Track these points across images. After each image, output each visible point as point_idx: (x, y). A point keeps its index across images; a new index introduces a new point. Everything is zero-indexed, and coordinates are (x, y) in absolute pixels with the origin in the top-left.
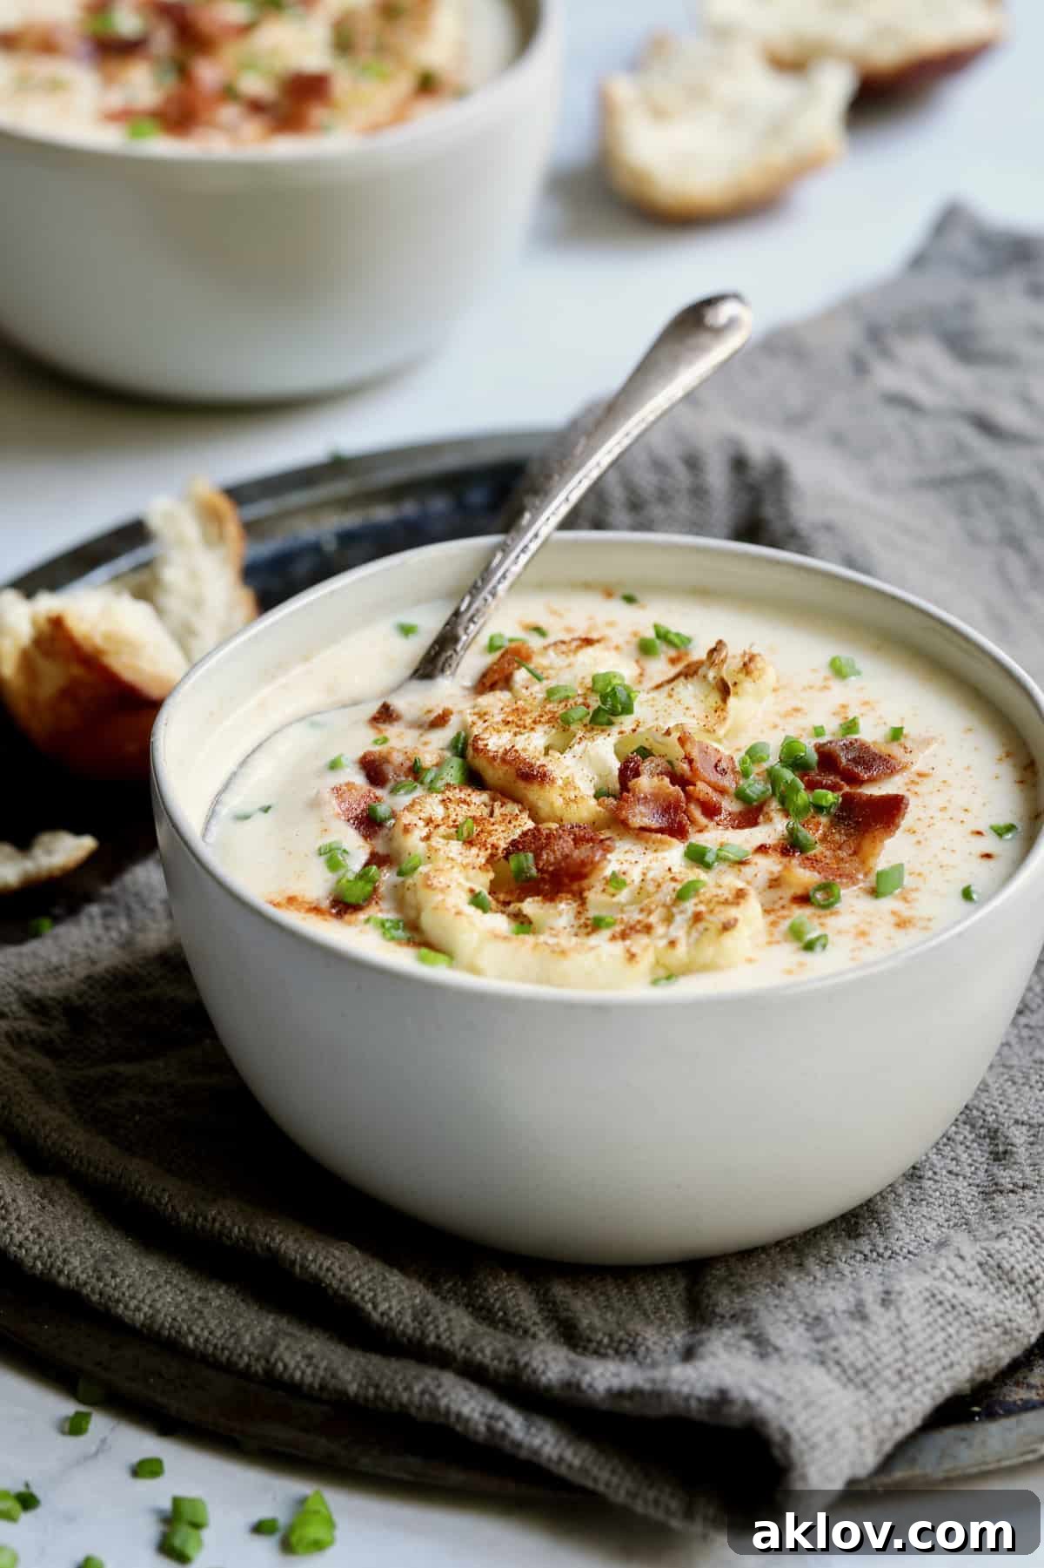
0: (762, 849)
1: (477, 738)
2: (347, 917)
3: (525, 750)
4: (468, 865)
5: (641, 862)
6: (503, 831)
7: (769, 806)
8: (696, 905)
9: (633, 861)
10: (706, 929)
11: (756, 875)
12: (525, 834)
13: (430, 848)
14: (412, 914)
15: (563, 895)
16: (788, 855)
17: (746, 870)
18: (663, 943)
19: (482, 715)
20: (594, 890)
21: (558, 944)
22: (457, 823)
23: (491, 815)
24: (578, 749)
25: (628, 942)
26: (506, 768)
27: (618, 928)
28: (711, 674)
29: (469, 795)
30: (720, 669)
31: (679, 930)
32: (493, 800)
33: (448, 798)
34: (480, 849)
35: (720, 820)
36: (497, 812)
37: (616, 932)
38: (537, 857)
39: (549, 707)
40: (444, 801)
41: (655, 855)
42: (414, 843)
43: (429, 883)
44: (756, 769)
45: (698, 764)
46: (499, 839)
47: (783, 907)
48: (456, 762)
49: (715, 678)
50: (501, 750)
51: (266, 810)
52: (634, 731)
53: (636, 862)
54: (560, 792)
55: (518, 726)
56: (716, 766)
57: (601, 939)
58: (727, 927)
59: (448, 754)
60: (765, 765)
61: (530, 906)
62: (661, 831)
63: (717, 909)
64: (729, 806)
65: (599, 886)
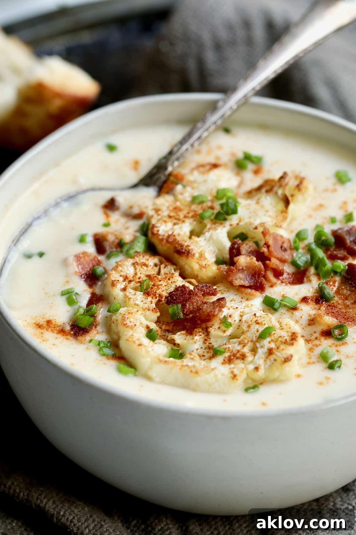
0: (305, 300)
1: (154, 226)
2: (80, 338)
3: (179, 235)
4: (146, 308)
5: (239, 308)
6: (165, 286)
7: (310, 272)
8: (269, 342)
9: (235, 308)
10: (275, 360)
11: (301, 317)
12: (177, 289)
13: (126, 296)
14: (115, 337)
15: (197, 330)
16: (319, 303)
17: (297, 313)
18: (251, 367)
19: (157, 210)
20: (213, 327)
21: (194, 366)
22: (141, 280)
23: (159, 273)
24: (207, 235)
25: (232, 366)
26: (168, 245)
27: (227, 355)
28: (280, 192)
29: (148, 260)
30: (284, 190)
31: (260, 359)
32: (161, 263)
33: (136, 262)
34: (152, 298)
35: (283, 279)
36: (163, 271)
37: (225, 357)
38: (184, 306)
39: (194, 207)
40: (133, 264)
41: (247, 302)
42: (117, 292)
43: (125, 323)
44: (301, 245)
45: (272, 249)
46: (163, 291)
47: (316, 338)
48: (142, 239)
49: (282, 194)
50: (166, 235)
51: (41, 255)
52: (238, 224)
53: (237, 308)
54: (197, 261)
55: (176, 219)
56: (281, 247)
57: (217, 362)
58: (287, 360)
59: (138, 234)
60: (306, 242)
61: (179, 337)
62: (250, 287)
63: (282, 347)
64: (288, 269)
65: (216, 326)
